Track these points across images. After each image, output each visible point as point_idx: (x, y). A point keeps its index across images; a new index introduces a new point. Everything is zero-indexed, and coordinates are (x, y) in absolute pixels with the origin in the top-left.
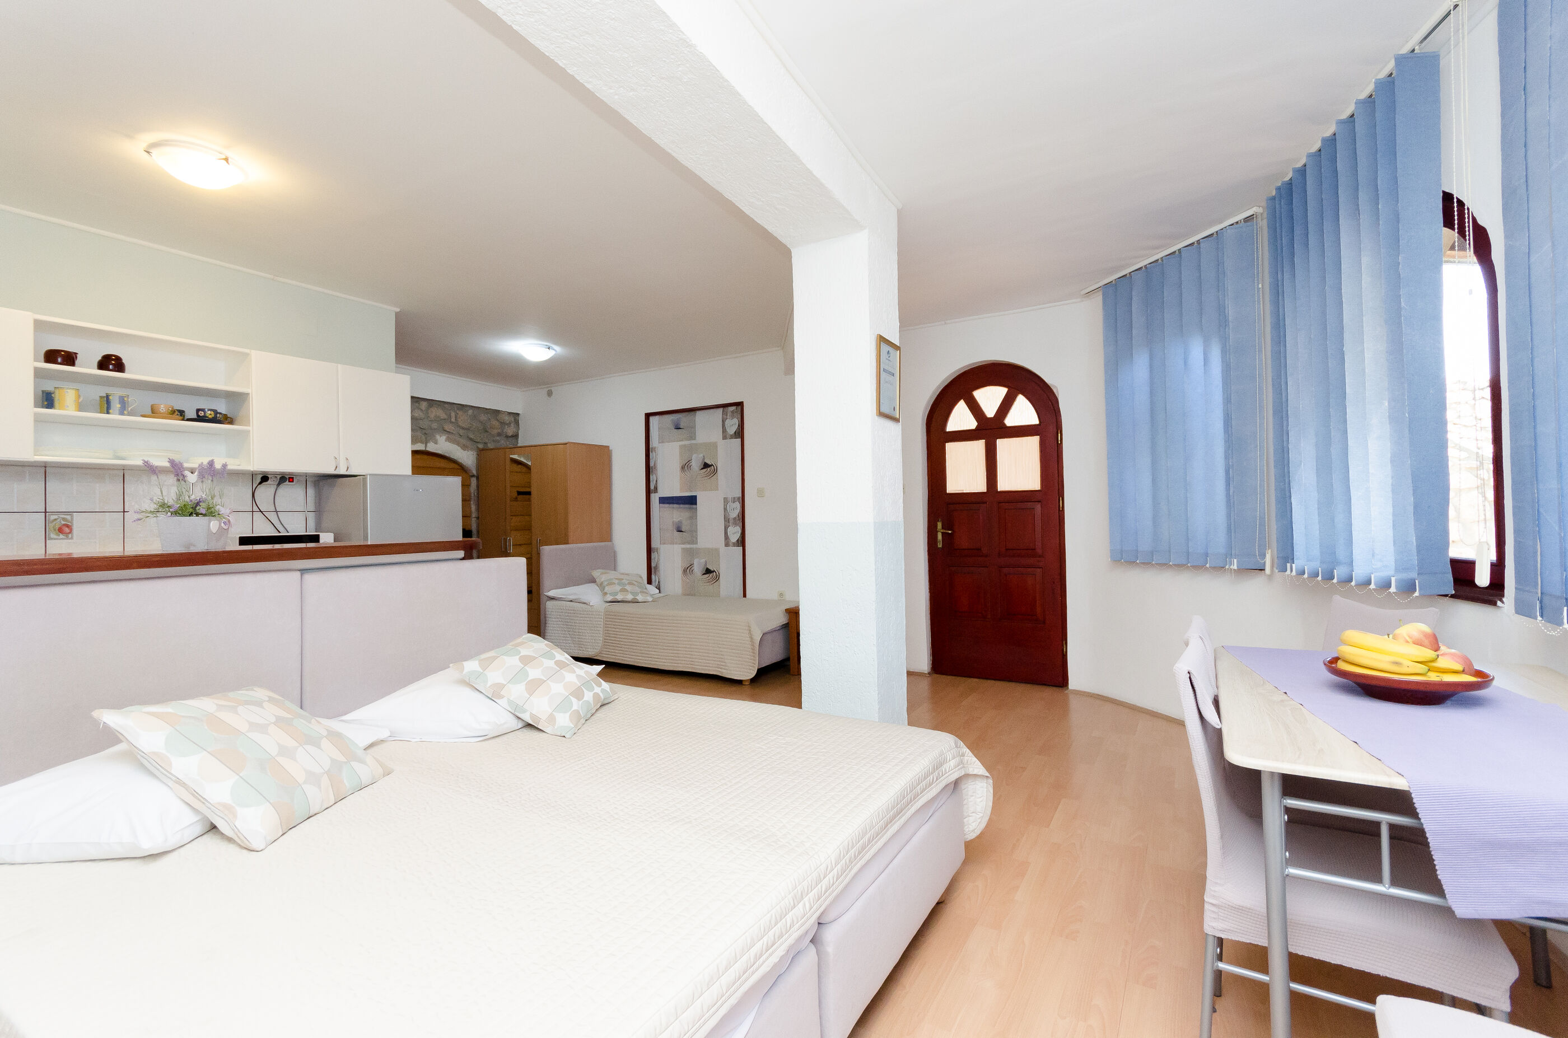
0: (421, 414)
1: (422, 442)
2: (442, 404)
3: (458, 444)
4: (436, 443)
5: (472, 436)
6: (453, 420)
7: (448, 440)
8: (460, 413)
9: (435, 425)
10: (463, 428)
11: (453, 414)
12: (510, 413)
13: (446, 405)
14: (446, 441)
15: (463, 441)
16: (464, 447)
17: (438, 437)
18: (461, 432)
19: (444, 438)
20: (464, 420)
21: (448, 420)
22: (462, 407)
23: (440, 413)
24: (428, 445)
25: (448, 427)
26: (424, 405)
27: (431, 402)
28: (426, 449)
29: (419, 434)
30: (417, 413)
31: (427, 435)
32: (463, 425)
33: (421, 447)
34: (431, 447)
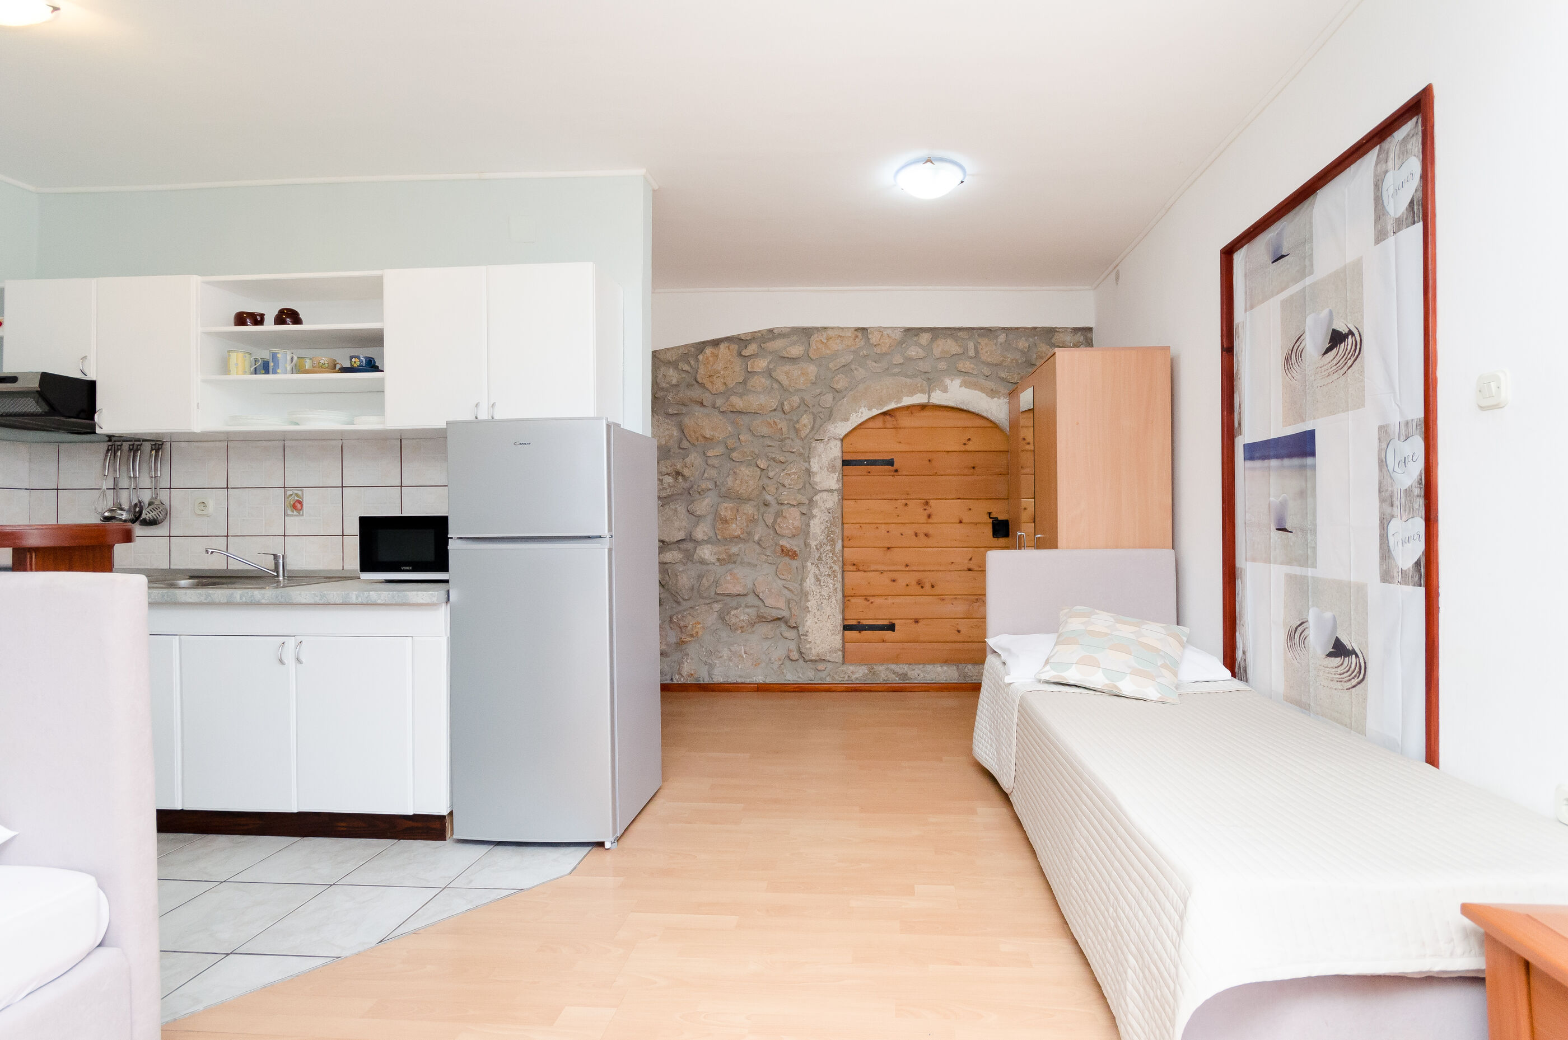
0: (920, 350)
1: (923, 392)
2: (953, 332)
3: (982, 389)
4: (945, 390)
5: (1003, 375)
6: (972, 353)
7: (965, 384)
8: (983, 341)
9: (942, 365)
10: (989, 364)
11: (971, 345)
12: (1076, 330)
13: (960, 334)
14: (960, 386)
15: (990, 384)
16: (992, 393)
17: (947, 381)
18: (986, 371)
19: (957, 382)
20: (989, 351)
21: (964, 354)
22: (987, 332)
23: (950, 346)
24: (933, 394)
25: (966, 365)
26: (925, 338)
27: (936, 332)
28: (929, 401)
29: (919, 380)
30: (914, 352)
31: (931, 381)
32: (989, 360)
33: (920, 399)
34: (938, 398)
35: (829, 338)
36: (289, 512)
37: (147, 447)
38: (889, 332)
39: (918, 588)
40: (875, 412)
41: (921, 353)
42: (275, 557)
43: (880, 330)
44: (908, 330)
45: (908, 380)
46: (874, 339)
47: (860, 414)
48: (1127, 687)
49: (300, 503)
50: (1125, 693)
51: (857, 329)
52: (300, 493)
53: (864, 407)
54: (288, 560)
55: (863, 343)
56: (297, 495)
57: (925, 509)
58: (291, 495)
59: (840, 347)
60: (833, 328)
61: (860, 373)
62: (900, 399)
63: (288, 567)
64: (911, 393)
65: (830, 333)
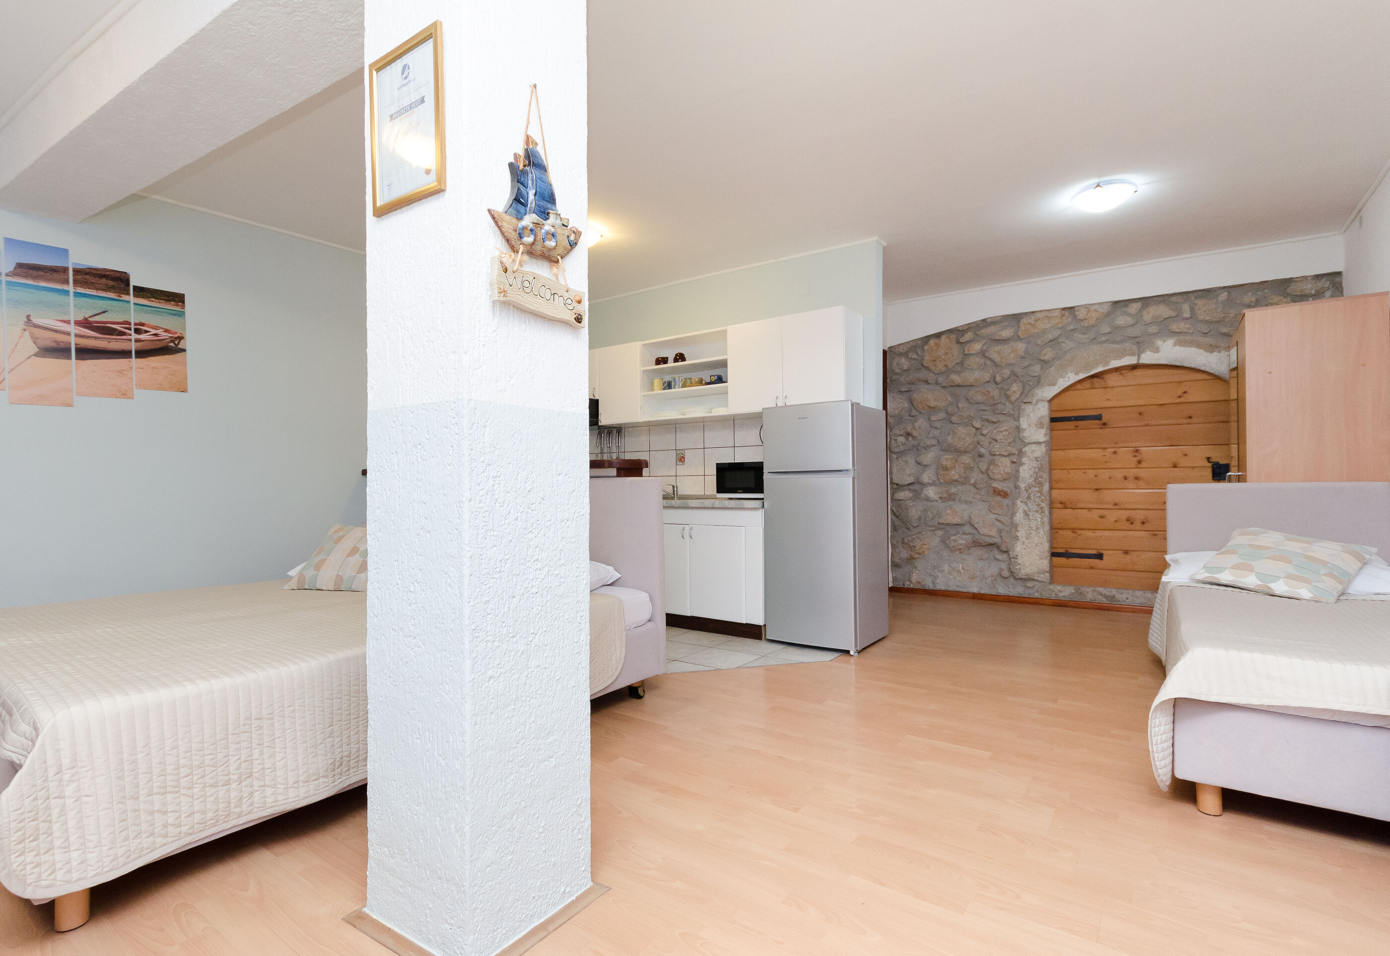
1: (1132, 354)
2: (1167, 298)
3: (1199, 346)
4: (1157, 350)
6: (1187, 314)
7: (1179, 343)
8: (1200, 302)
9: (1153, 329)
10: (1208, 322)
11: (1186, 307)
12: (1318, 277)
13: (1173, 299)
14: (1174, 346)
15: (1209, 340)
16: (1211, 349)
17: (1159, 343)
18: (1204, 328)
19: (1170, 342)
20: (1205, 309)
21: (1178, 317)
22: (1205, 293)
23: (1163, 311)
24: (1143, 356)
25: (1182, 326)
26: (1134, 308)
27: (1146, 301)
28: (1138, 362)
29: (1127, 345)
30: (1121, 321)
31: (1141, 343)
32: (1208, 318)
33: (1131, 360)
34: (1148, 358)
35: (1036, 320)
36: (678, 463)
37: (615, 431)
38: (1097, 307)
39: (1128, 524)
40: (1082, 376)
41: (1130, 320)
42: (673, 486)
43: (1086, 306)
44: (1116, 303)
45: (1116, 346)
46: (1081, 315)
47: (1066, 379)
48: (1279, 587)
49: (684, 458)
50: (1277, 592)
51: (1064, 309)
52: (683, 452)
53: (1071, 372)
54: (679, 489)
55: (1070, 319)
56: (682, 454)
57: (1135, 456)
58: (679, 454)
59: (1048, 326)
60: (1041, 311)
61: (1068, 344)
62: (1108, 363)
63: (679, 493)
64: (1119, 357)
65: (1038, 315)
